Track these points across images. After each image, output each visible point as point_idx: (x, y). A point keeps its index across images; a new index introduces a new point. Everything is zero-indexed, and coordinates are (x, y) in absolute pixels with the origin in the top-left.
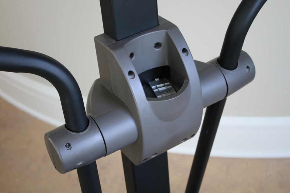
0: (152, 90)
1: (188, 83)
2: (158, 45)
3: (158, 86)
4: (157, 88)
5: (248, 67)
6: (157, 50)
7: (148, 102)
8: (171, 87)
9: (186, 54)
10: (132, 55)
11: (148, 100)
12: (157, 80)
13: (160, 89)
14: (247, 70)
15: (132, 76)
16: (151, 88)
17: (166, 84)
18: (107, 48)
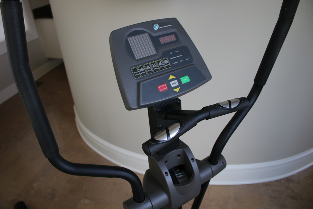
0: (175, 176)
1: (194, 175)
2: (179, 155)
3: (178, 174)
4: (178, 175)
5: (223, 163)
6: (178, 158)
7: (174, 187)
8: (185, 175)
9: (193, 160)
10: (166, 162)
11: (175, 186)
12: (178, 170)
13: (180, 176)
14: (222, 164)
15: (167, 175)
16: (175, 175)
17: (182, 173)
18: (154, 159)
